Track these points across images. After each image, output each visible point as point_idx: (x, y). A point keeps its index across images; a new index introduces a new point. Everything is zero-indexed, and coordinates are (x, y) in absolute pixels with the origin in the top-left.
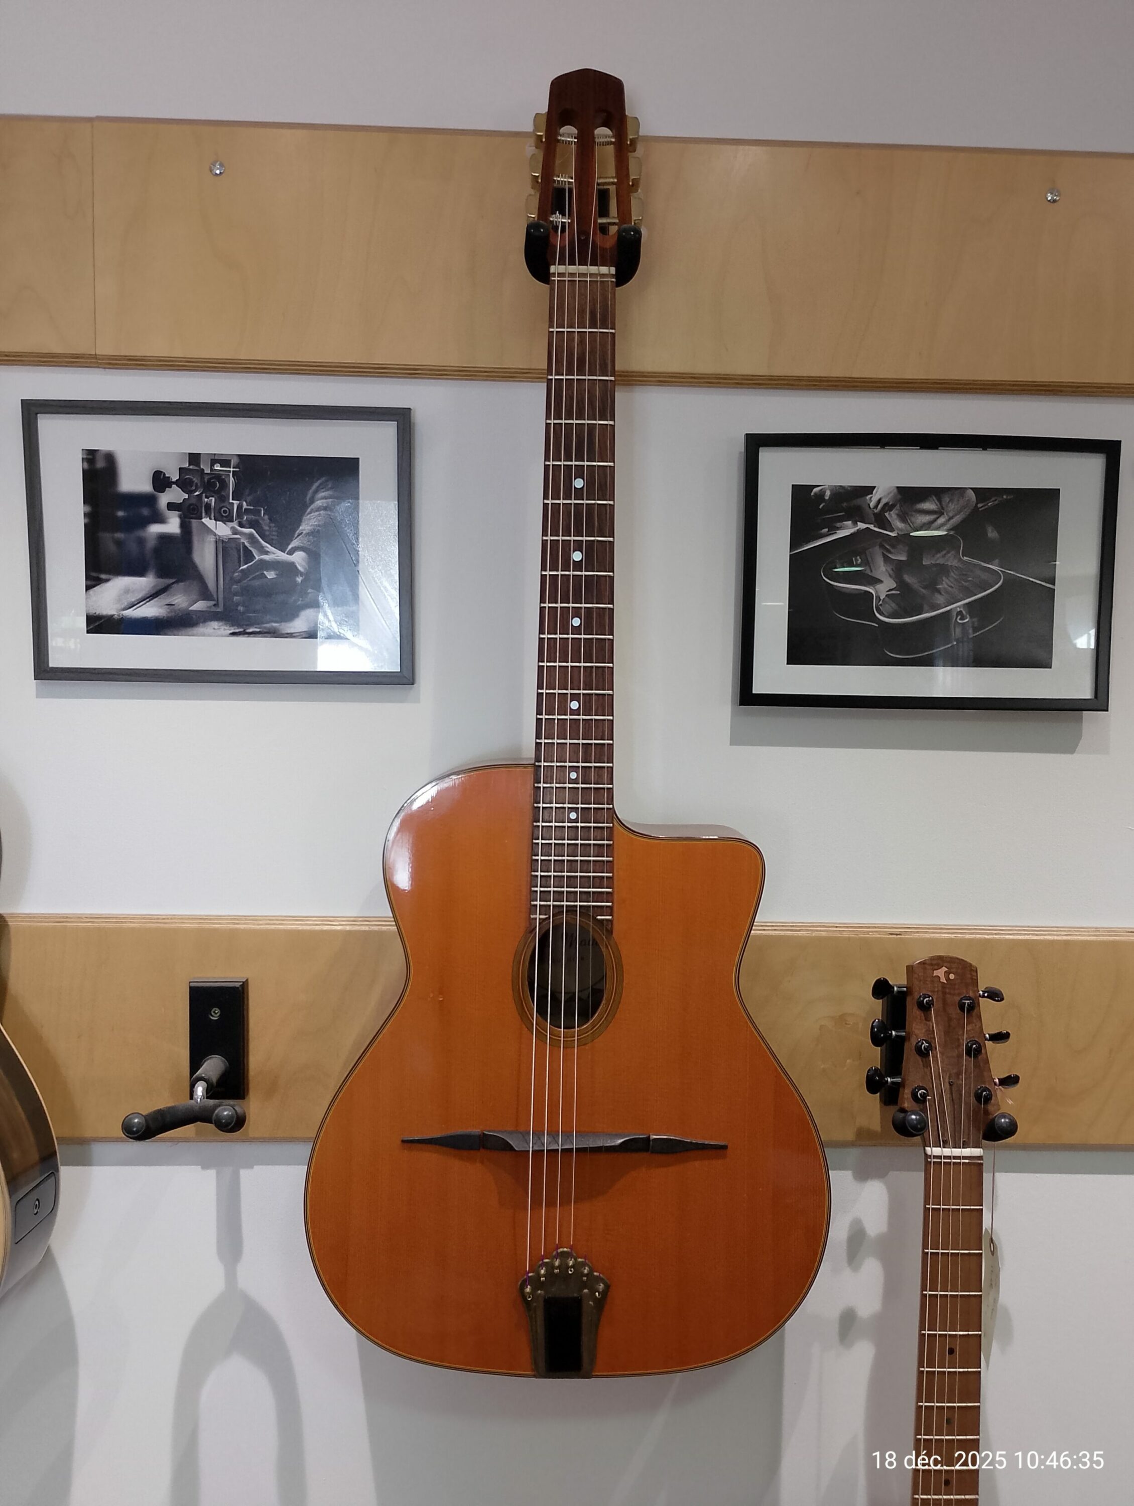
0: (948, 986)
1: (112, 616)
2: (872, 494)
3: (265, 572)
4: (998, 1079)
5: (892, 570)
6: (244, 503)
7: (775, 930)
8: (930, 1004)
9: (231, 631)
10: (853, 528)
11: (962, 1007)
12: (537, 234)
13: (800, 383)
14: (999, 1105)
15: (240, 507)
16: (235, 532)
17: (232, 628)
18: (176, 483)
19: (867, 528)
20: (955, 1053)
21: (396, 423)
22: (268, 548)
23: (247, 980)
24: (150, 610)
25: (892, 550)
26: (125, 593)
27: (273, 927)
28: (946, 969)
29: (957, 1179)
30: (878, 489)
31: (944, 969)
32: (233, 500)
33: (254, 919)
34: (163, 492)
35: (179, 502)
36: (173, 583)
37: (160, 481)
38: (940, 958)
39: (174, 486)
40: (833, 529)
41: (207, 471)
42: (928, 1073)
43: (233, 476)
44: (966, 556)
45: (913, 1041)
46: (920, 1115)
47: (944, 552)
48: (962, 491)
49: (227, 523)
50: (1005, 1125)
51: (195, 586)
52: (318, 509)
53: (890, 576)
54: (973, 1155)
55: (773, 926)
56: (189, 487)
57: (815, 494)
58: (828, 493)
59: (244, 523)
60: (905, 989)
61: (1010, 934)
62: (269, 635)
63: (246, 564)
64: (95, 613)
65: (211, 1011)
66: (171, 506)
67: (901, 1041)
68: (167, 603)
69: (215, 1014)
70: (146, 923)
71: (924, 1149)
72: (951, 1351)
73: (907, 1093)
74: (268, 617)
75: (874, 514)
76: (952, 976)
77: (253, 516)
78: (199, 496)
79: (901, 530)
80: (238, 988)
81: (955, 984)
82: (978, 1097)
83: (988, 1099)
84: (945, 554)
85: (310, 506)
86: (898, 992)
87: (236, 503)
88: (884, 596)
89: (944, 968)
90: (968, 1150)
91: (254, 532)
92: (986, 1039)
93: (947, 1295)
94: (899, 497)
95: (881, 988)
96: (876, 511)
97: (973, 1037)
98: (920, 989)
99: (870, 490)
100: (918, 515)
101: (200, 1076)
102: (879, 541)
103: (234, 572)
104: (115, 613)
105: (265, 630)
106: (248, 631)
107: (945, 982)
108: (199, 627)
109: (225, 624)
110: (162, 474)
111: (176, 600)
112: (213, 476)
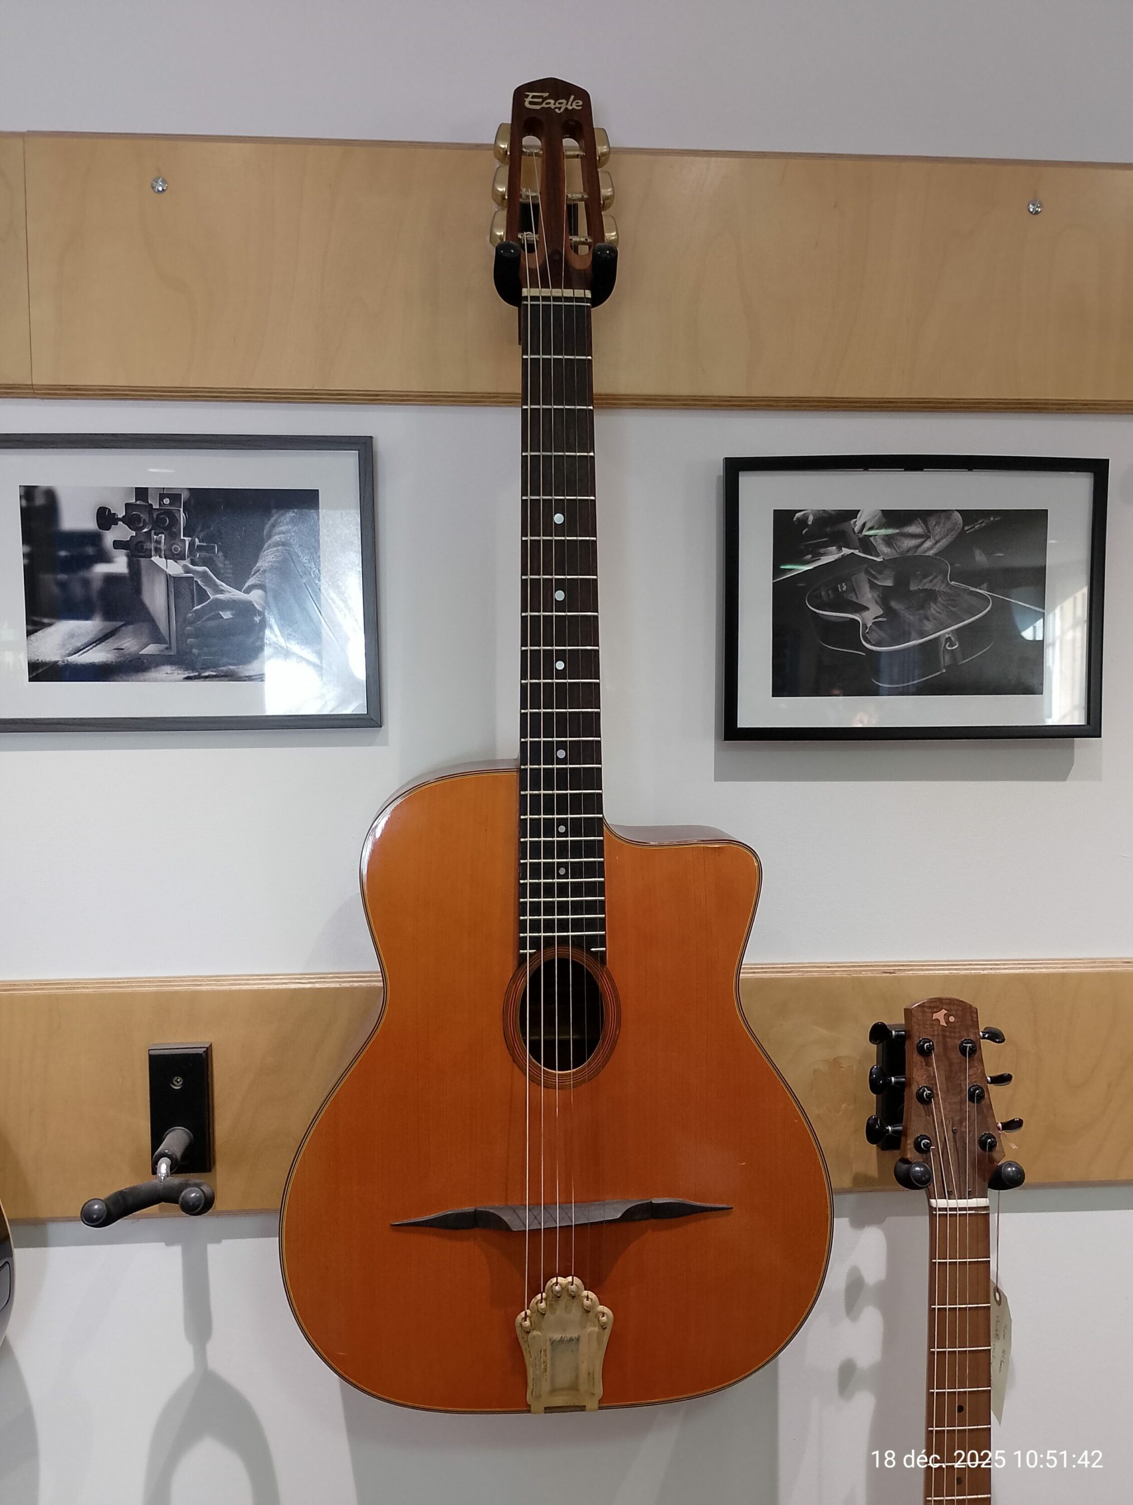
0: (948, 1029)
1: (56, 662)
2: (856, 518)
3: (220, 612)
4: (1001, 1123)
5: (879, 596)
6: (197, 539)
7: (765, 972)
8: (931, 1049)
9: (186, 676)
10: (837, 554)
11: (963, 1050)
12: (507, 255)
13: (780, 404)
14: (1004, 1152)
15: (192, 544)
16: (187, 571)
17: (186, 672)
18: (123, 519)
19: (852, 553)
20: (957, 1099)
21: (357, 452)
22: (223, 586)
23: (211, 1045)
24: (97, 656)
25: (879, 577)
26: (70, 637)
27: (238, 987)
28: (946, 1012)
29: (963, 1232)
30: (863, 512)
31: (944, 1012)
32: (184, 536)
33: (217, 979)
34: (108, 529)
35: (126, 540)
36: (122, 626)
37: (105, 518)
38: (940, 1000)
39: (120, 523)
40: (817, 556)
41: (156, 506)
42: (931, 1121)
43: (184, 512)
44: (954, 581)
45: (915, 1089)
46: (924, 1167)
47: (931, 578)
48: (947, 513)
49: (178, 561)
50: (1011, 1174)
51: (145, 627)
52: (277, 544)
53: (876, 602)
54: (979, 1206)
55: (762, 968)
56: (136, 523)
57: (798, 519)
58: (811, 518)
59: (197, 560)
60: (903, 1033)
61: (1006, 969)
62: (227, 679)
63: (199, 605)
64: (38, 660)
65: (172, 1080)
66: (118, 544)
67: (901, 1086)
68: (115, 647)
69: (177, 1084)
70: (101, 987)
71: (929, 1202)
72: (961, 1409)
73: (910, 1142)
74: (225, 660)
75: (860, 539)
76: (952, 1019)
77: (206, 554)
78: (149, 533)
79: (887, 554)
80: (201, 1054)
81: (955, 1028)
82: (982, 1144)
83: (992, 1146)
84: (933, 579)
85: (267, 542)
86: (897, 1036)
87: (187, 539)
88: (871, 624)
89: (943, 1010)
90: (974, 1200)
91: (208, 570)
92: (988, 1082)
93: (955, 1351)
94: (884, 520)
95: (879, 1033)
96: (860, 536)
97: (976, 1082)
98: (919, 1033)
99: (854, 514)
100: (904, 539)
101: (163, 1152)
102: (865, 566)
103: (187, 613)
104: (59, 659)
105: (222, 674)
106: (204, 674)
107: (945, 1025)
108: (151, 672)
109: (178, 668)
110: (107, 511)
111: (125, 643)
112: (163, 511)
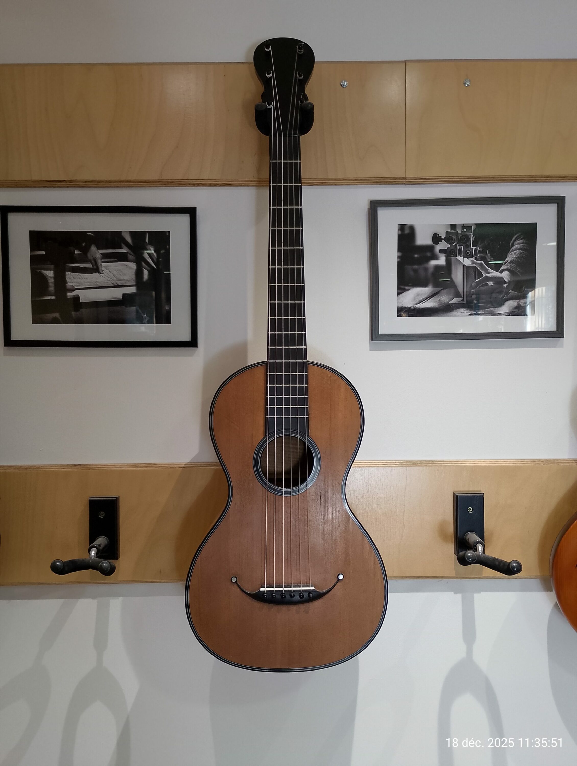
1: (410, 308)
3: (488, 283)
6: (478, 248)
9: (470, 313)
16: (473, 263)
17: (470, 312)
18: (445, 239)
21: (557, 204)
22: (489, 270)
23: (483, 492)
24: (429, 304)
26: (417, 296)
32: (472, 246)
34: (438, 244)
35: (445, 249)
36: (441, 290)
37: (436, 238)
39: (443, 241)
41: (460, 232)
43: (473, 235)
51: (452, 290)
52: (516, 249)
56: (451, 241)
59: (478, 258)
62: (489, 315)
63: (478, 279)
64: (402, 306)
65: (467, 508)
66: (441, 251)
68: (437, 300)
74: (489, 306)
77: (482, 254)
78: (456, 245)
85: (511, 248)
87: (474, 248)
91: (483, 262)
103: (472, 283)
104: (412, 306)
105: (487, 312)
106: (478, 313)
108: (454, 312)
109: (467, 310)
110: (438, 235)
111: (443, 298)
112: (463, 235)
